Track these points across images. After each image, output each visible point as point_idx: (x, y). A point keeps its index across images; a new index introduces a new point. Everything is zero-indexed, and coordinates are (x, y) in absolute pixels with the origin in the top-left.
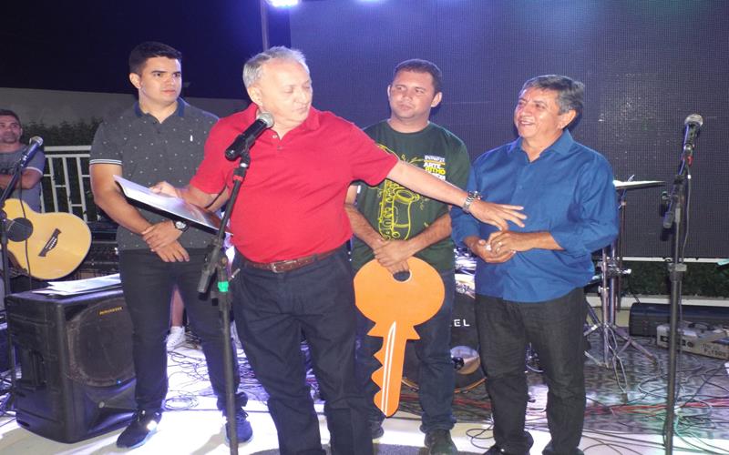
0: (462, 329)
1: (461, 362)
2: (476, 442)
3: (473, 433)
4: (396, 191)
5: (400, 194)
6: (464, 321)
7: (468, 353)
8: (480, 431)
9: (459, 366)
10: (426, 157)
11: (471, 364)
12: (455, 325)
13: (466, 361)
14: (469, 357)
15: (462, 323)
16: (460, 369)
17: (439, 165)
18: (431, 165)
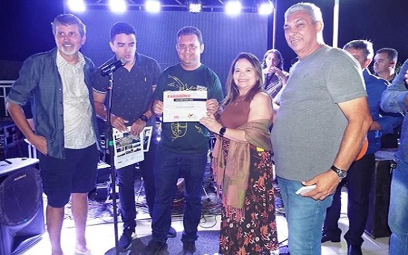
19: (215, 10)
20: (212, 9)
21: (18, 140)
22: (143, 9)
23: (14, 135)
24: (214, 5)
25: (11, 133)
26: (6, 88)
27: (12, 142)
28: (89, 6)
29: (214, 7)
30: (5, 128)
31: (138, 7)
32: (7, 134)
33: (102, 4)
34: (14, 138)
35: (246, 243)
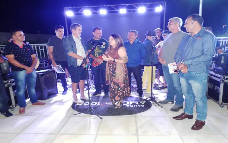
5: (98, 51)
19: (133, 11)
20: (132, 11)
21: (49, 66)
22: (99, 13)
23: (47, 64)
24: (133, 9)
25: (46, 63)
26: (44, 47)
27: (47, 66)
28: (75, 14)
29: (133, 10)
30: (44, 61)
31: (97, 12)
32: (45, 63)
33: (81, 12)
34: (47, 65)
35: (118, 94)
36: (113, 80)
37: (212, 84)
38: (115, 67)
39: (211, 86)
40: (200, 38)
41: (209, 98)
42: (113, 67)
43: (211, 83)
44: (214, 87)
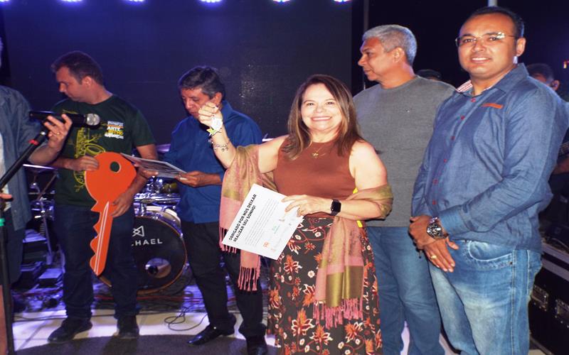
0: (157, 245)
1: (156, 269)
2: (173, 326)
3: (169, 320)
4: (86, 146)
5: (90, 149)
6: (158, 240)
7: (160, 262)
8: (174, 318)
9: (155, 272)
10: (109, 122)
11: (164, 270)
12: (152, 243)
13: (159, 268)
14: (162, 264)
15: (156, 242)
16: (156, 274)
17: (119, 129)
18: (113, 128)
36: (307, 302)
37: (546, 290)
38: (318, 234)
39: (542, 299)
40: (498, 103)
41: (536, 346)
42: (312, 235)
43: (543, 288)
44: (552, 304)
